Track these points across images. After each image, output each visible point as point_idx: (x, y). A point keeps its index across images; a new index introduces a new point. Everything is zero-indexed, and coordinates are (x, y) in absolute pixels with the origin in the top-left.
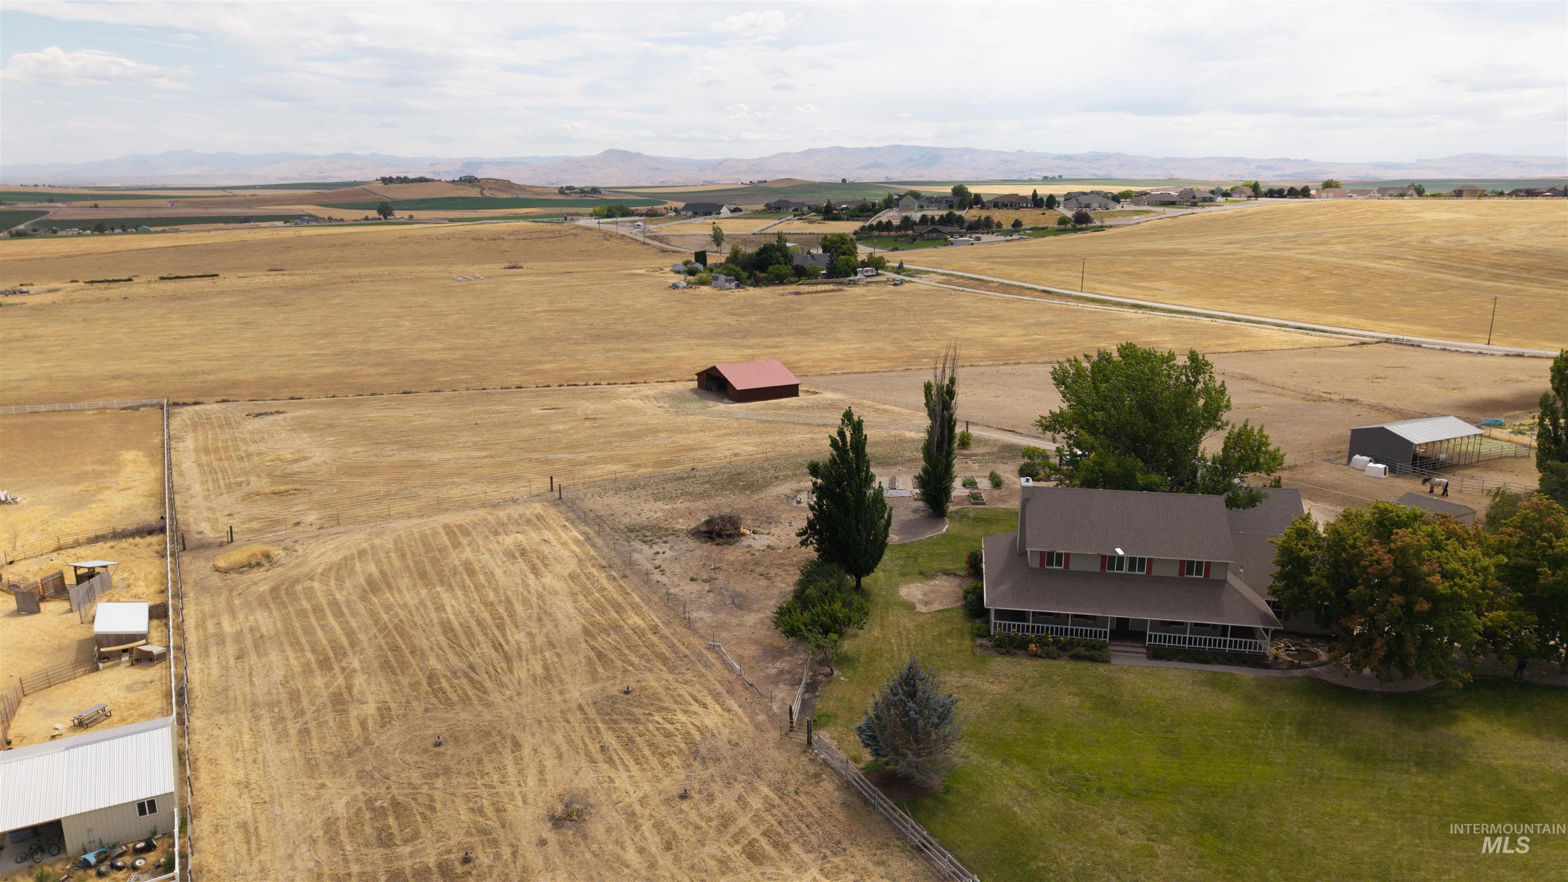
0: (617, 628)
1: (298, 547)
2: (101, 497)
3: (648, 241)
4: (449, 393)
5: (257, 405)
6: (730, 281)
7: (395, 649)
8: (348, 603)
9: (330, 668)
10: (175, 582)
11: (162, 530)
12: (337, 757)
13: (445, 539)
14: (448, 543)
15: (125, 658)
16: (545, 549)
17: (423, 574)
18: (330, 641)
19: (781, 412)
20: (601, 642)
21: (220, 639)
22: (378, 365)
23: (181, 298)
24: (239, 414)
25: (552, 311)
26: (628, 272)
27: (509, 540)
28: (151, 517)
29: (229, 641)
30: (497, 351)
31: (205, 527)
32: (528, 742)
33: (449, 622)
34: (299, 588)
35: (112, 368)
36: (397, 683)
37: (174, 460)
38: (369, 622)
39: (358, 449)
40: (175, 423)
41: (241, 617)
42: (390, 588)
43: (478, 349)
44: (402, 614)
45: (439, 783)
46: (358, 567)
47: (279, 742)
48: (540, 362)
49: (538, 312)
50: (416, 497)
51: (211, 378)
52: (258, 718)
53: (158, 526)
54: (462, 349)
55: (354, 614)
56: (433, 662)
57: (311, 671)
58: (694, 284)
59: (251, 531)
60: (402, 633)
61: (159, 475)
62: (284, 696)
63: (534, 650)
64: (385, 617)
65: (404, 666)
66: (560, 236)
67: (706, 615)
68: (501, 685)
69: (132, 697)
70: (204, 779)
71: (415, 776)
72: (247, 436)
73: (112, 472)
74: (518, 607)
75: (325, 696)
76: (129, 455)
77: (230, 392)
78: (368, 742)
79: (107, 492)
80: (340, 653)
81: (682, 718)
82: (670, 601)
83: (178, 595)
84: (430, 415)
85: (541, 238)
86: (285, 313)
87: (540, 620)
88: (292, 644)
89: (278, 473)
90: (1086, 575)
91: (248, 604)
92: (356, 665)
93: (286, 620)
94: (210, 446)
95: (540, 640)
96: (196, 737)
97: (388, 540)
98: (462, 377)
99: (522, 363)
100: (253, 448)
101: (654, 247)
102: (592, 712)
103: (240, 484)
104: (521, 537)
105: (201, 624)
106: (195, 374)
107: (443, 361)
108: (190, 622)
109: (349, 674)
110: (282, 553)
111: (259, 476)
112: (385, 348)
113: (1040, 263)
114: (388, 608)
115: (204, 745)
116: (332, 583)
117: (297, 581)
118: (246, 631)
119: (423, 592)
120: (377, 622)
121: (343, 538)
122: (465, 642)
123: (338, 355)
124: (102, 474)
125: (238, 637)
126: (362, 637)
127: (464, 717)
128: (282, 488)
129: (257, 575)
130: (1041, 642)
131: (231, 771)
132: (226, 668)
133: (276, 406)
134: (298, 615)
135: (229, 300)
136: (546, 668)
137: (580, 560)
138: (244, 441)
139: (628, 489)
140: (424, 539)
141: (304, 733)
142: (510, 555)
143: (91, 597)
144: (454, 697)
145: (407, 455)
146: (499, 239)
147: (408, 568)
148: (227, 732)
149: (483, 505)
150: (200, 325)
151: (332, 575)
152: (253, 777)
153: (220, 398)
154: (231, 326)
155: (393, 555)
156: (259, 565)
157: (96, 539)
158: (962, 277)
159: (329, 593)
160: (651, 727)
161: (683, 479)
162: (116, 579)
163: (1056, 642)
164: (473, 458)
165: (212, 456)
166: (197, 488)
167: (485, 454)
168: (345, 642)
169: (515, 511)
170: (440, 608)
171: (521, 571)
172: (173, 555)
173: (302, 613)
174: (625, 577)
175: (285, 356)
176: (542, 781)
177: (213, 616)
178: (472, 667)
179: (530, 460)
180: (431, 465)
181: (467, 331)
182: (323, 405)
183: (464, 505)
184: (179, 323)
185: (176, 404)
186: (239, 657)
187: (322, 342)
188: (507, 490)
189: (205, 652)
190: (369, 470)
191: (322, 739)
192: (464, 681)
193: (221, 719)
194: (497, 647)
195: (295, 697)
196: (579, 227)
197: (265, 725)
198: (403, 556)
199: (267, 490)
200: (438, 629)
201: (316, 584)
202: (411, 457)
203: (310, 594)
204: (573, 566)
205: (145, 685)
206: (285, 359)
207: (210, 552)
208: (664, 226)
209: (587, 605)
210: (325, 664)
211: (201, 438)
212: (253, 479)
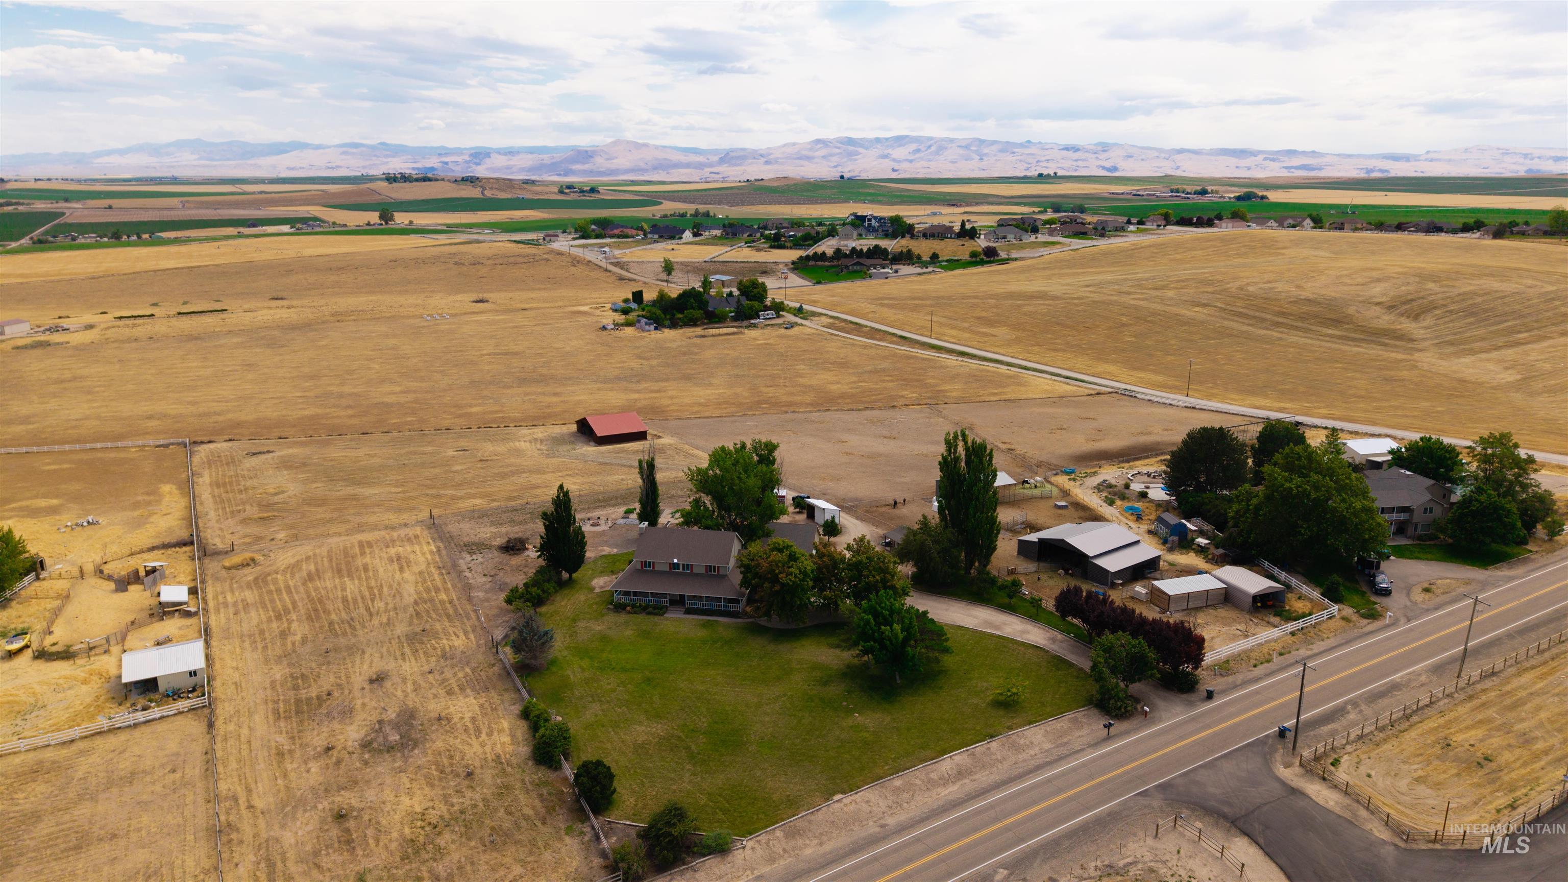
0: (432, 600)
1: (271, 554)
2: (151, 520)
3: (610, 267)
4: (395, 434)
5: (254, 444)
6: (650, 324)
7: (316, 610)
8: (295, 586)
9: (281, 619)
10: (201, 575)
11: (192, 543)
12: (280, 657)
13: (357, 550)
14: (358, 552)
15: (177, 614)
16: (412, 557)
17: (339, 571)
18: (283, 606)
19: (621, 455)
20: (421, 608)
21: (226, 605)
22: (349, 407)
23: (196, 338)
24: (240, 453)
25: (495, 354)
26: (575, 309)
27: (393, 551)
28: (184, 534)
29: (230, 606)
30: (441, 394)
31: (217, 541)
32: (369, 651)
33: (347, 596)
34: (269, 578)
35: (145, 408)
36: (313, 626)
37: (196, 493)
38: (305, 596)
39: (319, 485)
40: (196, 460)
41: (237, 594)
42: (319, 578)
43: (426, 392)
44: (323, 592)
45: (324, 668)
46: (304, 566)
47: (253, 651)
48: (471, 406)
49: (484, 355)
50: (348, 521)
51: (221, 418)
52: (243, 641)
53: (189, 540)
54: (415, 392)
55: (297, 592)
56: (334, 617)
57: (271, 621)
58: (622, 325)
59: (245, 544)
60: (320, 601)
61: (187, 504)
62: (257, 632)
63: (386, 611)
64: (314, 594)
65: (318, 618)
66: (531, 261)
67: (481, 594)
68: (364, 627)
69: (182, 632)
70: (217, 666)
71: (314, 665)
72: (245, 472)
73: (157, 501)
74: (385, 589)
75: (277, 632)
76: (166, 488)
77: (236, 431)
78: (294, 651)
79: (155, 516)
80: (287, 612)
81: (445, 641)
82: (467, 588)
83: (203, 582)
84: (375, 455)
85: (516, 263)
86: (280, 355)
87: (394, 596)
88: (263, 608)
89: (264, 503)
90: (662, 573)
91: (241, 587)
92: (294, 618)
93: (261, 595)
94: (221, 481)
95: (390, 606)
96: (214, 649)
97: (324, 551)
98: (409, 419)
99: (457, 406)
100: (249, 483)
101: (614, 274)
102: (403, 639)
103: (239, 511)
104: (401, 549)
105: (216, 597)
106: (208, 414)
107: (398, 404)
108: (210, 596)
109: (290, 622)
110: (262, 558)
111: (252, 505)
112: (355, 390)
113: (917, 306)
114: (316, 589)
115: (218, 653)
116: (288, 576)
117: (269, 574)
118: (239, 601)
119: (337, 581)
120: (308, 597)
121: (299, 549)
122: (352, 607)
123: (319, 397)
124: (149, 503)
125: (235, 604)
126: (300, 604)
127: (342, 641)
128: (266, 515)
129: (247, 571)
130: (633, 606)
131: (229, 662)
132: (228, 619)
133: (268, 445)
134: (267, 593)
135: (235, 340)
136: (389, 620)
137: (429, 564)
138: (243, 477)
139: (479, 517)
140: (345, 548)
141: (265, 648)
142: (391, 560)
143: (155, 583)
144: (339, 632)
145: (350, 490)
146: (479, 263)
147: (332, 567)
148: (228, 647)
149: (386, 528)
150: (212, 366)
151: (289, 570)
152: (240, 665)
153: (227, 437)
154: (237, 368)
155: (325, 559)
156: (248, 565)
157: (153, 549)
158: (845, 321)
159: (286, 581)
160: (428, 646)
161: (516, 510)
162: (167, 572)
163: (640, 605)
164: (391, 493)
165: (222, 490)
166: (212, 514)
167: (400, 489)
168: (290, 606)
169: (403, 532)
170: (344, 589)
171: (394, 570)
172: (199, 559)
173: (270, 592)
174: (449, 573)
175: (277, 398)
176: (371, 667)
177: (222, 593)
178: (352, 619)
179: (427, 495)
180: (363, 499)
181: (422, 374)
182: (303, 444)
183: (375, 528)
184: (195, 364)
185: (195, 443)
186: (235, 614)
187: (308, 384)
188: (405, 517)
189: (217, 611)
190: (322, 502)
191: (274, 650)
192: (346, 625)
193: (226, 642)
194: (368, 609)
195: (262, 632)
196: (552, 251)
197: (247, 644)
198: (331, 560)
199: (256, 516)
200: (340, 600)
201: (279, 576)
202: (352, 492)
203: (275, 581)
204: (423, 567)
205: (188, 627)
206: (278, 401)
207: (221, 557)
208: (627, 251)
209: (421, 589)
210: (279, 617)
211: (214, 474)
212: (248, 507)
